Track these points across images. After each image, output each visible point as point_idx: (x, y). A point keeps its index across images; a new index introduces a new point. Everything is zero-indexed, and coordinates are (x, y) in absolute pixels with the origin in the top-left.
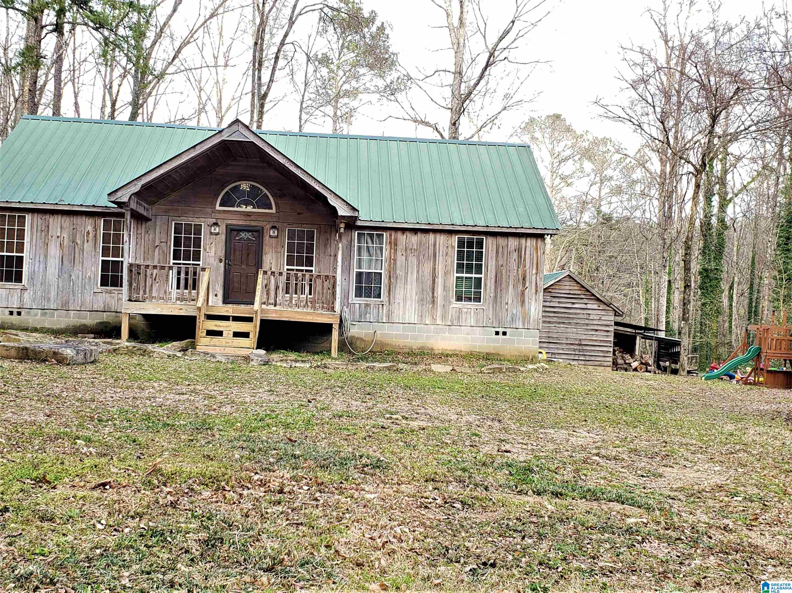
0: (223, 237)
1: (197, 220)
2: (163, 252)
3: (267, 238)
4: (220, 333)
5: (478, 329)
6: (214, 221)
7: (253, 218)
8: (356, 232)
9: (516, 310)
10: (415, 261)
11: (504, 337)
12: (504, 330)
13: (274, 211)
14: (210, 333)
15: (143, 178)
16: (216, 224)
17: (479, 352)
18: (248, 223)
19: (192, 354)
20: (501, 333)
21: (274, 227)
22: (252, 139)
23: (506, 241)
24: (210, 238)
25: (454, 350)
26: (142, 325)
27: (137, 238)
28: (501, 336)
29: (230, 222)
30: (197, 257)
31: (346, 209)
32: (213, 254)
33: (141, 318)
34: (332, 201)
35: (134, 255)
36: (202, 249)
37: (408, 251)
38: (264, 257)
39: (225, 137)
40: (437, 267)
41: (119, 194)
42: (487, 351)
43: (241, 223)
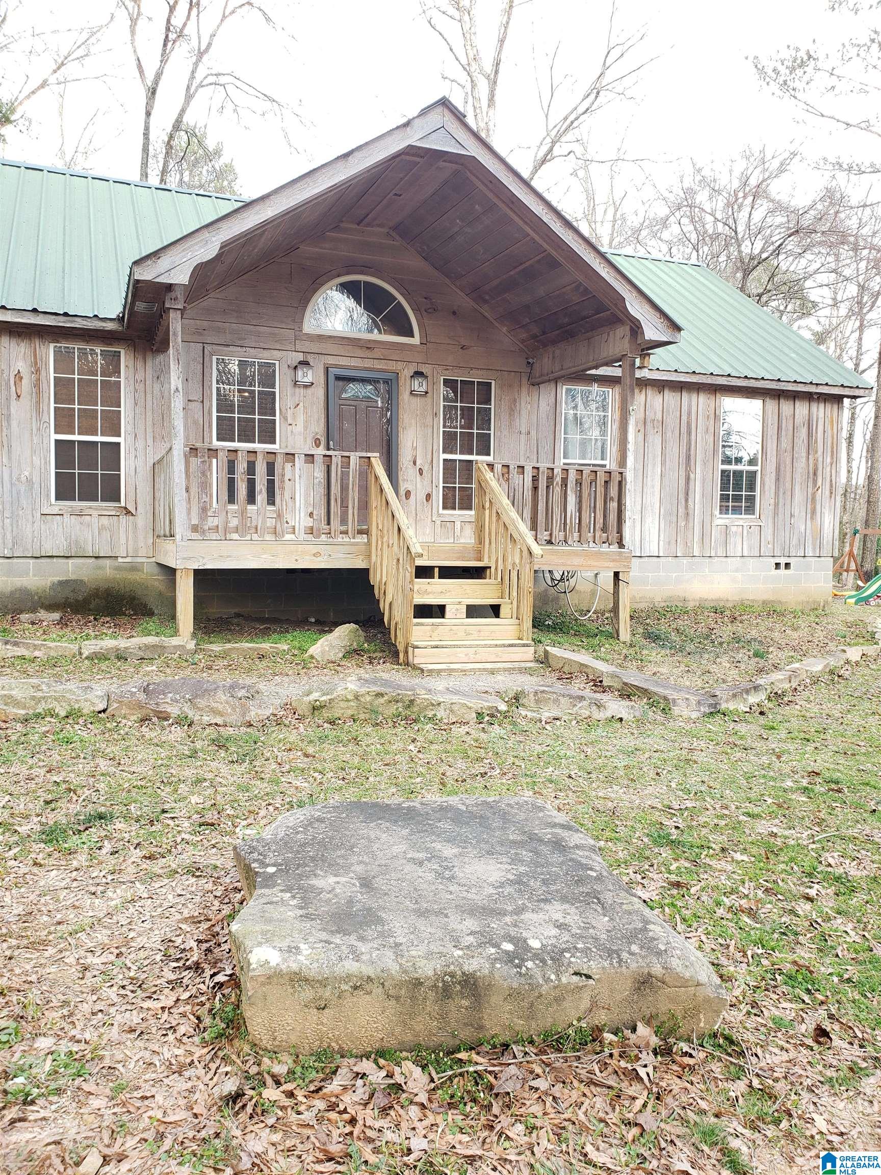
0: (320, 392)
1: (266, 354)
2: (195, 422)
3: (405, 396)
4: (438, 611)
5: (752, 560)
6: (301, 357)
7: (377, 353)
8: (565, 387)
9: (801, 525)
10: (658, 440)
11: (787, 572)
12: (787, 560)
13: (416, 340)
14: (425, 611)
15: (224, 225)
16: (305, 363)
17: (753, 601)
18: (368, 364)
20: (783, 566)
21: (418, 374)
22: (473, 150)
23: (792, 407)
24: (294, 394)
25: (717, 600)
26: (156, 584)
27: (136, 391)
28: (782, 571)
29: (331, 360)
30: (269, 435)
31: (659, 326)
32: (300, 428)
33: (156, 570)
34: (635, 308)
35: (130, 428)
36: (277, 418)
37: (649, 424)
38: (401, 435)
39: (413, 138)
40: (692, 452)
42: (765, 597)
43: (354, 363)
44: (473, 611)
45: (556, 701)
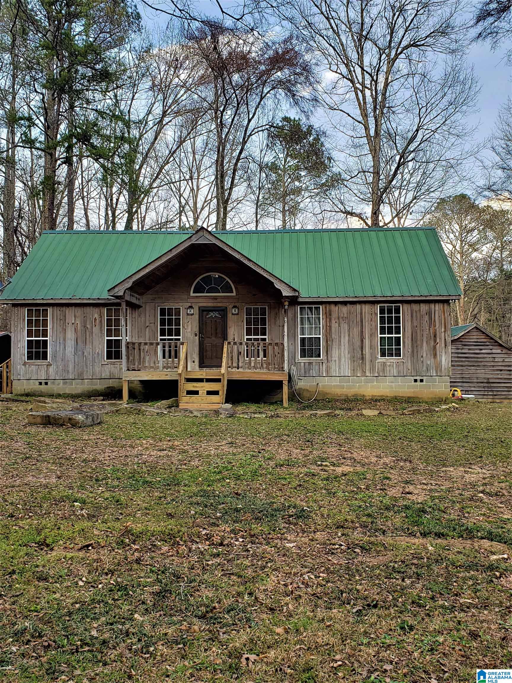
0: (197, 317)
1: (177, 305)
2: (152, 331)
3: (230, 315)
4: (196, 393)
5: (400, 378)
6: (190, 304)
7: (219, 300)
8: (299, 307)
9: (430, 361)
10: (346, 326)
11: (422, 383)
12: (421, 378)
13: (234, 294)
14: (189, 393)
15: (134, 276)
16: (191, 307)
17: (402, 397)
18: (215, 305)
19: (175, 411)
20: (419, 381)
21: (235, 307)
22: (214, 241)
23: (419, 307)
24: (187, 318)
25: (381, 396)
26: (139, 388)
27: (132, 321)
28: (418, 383)
29: (201, 305)
30: (178, 333)
31: (289, 290)
32: (189, 330)
33: (139, 383)
34: (278, 285)
35: (130, 334)
36: (181, 327)
37: (341, 320)
38: (228, 330)
39: (194, 241)
40: (364, 330)
41: (116, 290)
42: (409, 395)
43: (210, 305)
44: (209, 393)
45: (180, 411)
